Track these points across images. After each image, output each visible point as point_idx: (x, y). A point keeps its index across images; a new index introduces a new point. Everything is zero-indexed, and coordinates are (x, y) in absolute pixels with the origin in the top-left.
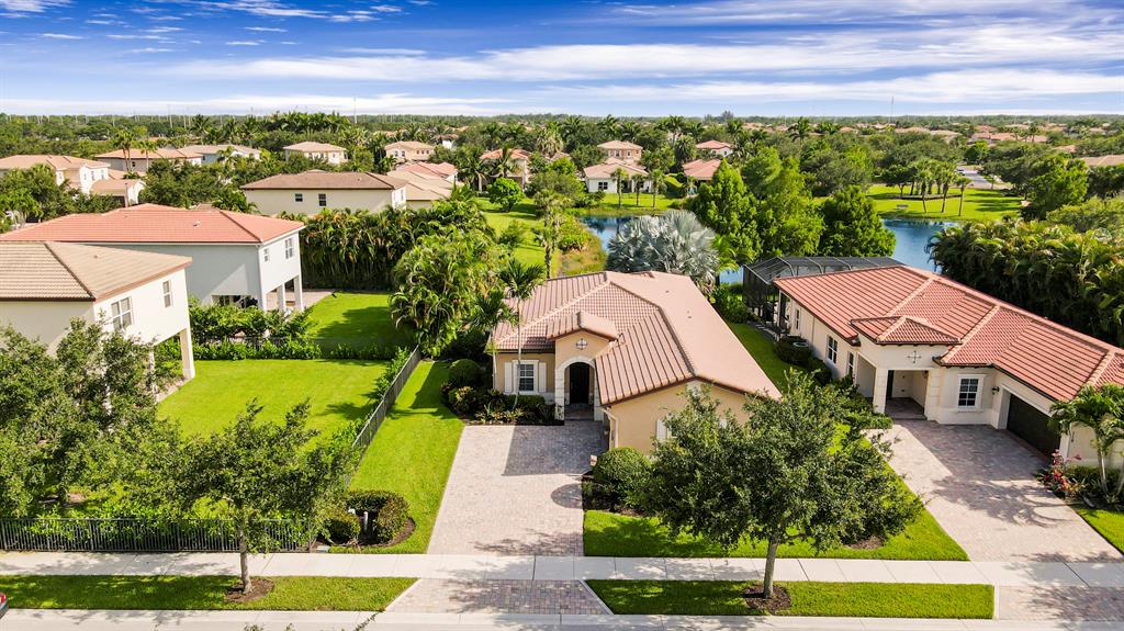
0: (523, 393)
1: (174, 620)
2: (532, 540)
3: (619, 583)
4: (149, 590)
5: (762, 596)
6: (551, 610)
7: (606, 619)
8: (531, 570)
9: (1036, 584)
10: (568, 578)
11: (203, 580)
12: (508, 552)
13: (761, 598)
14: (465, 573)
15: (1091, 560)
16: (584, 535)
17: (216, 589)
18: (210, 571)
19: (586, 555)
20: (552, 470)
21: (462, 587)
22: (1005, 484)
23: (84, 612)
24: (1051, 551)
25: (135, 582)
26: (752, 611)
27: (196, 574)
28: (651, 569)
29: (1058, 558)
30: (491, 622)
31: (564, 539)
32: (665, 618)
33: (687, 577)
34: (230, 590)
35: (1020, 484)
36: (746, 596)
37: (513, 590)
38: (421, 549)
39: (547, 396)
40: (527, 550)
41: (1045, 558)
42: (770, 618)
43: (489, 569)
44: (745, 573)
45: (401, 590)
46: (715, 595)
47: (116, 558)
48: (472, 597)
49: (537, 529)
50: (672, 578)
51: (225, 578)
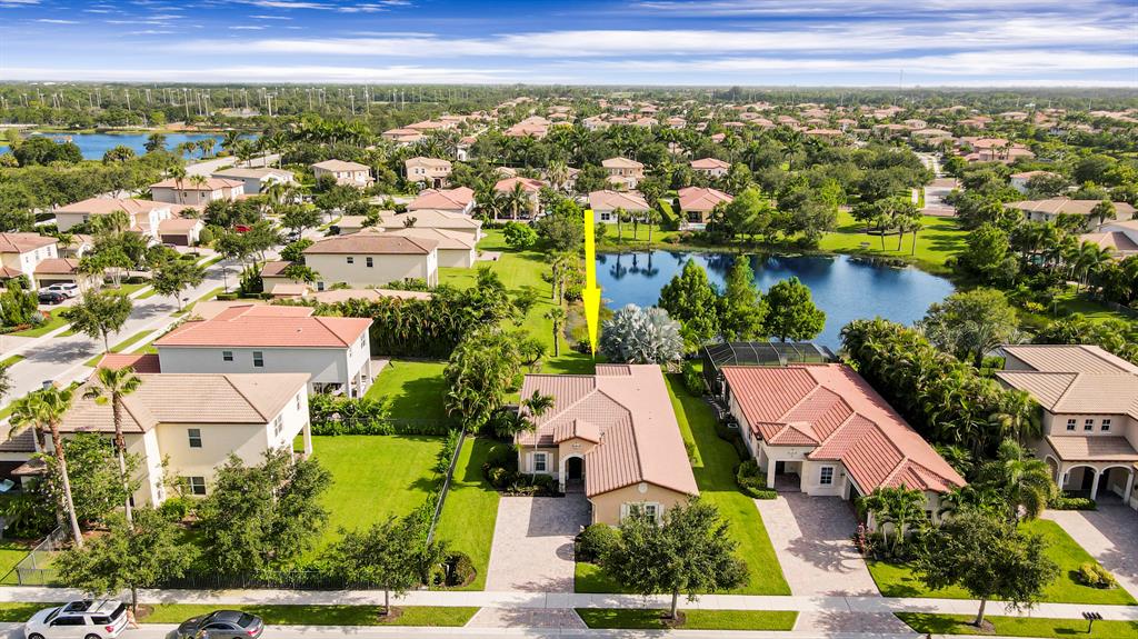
0: (538, 472)
1: (353, 631)
2: (544, 582)
3: (593, 610)
4: (334, 613)
5: (670, 618)
6: (555, 626)
7: (585, 631)
8: (544, 602)
9: (822, 610)
10: (565, 607)
11: (362, 607)
12: (531, 590)
13: (669, 619)
14: (507, 604)
15: (860, 595)
16: (575, 579)
17: (372, 613)
18: (364, 602)
19: (576, 592)
20: (557, 533)
21: (506, 613)
22: (831, 543)
23: (303, 627)
24: (840, 590)
25: (324, 609)
26: (664, 627)
27: (357, 604)
28: (611, 601)
29: (843, 594)
30: (523, 633)
31: (564, 582)
32: (616, 631)
33: (631, 607)
34: (379, 614)
35: (840, 543)
36: (662, 618)
37: (535, 614)
38: (481, 589)
39: (553, 474)
40: (543, 589)
41: (835, 594)
42: (673, 631)
43: (521, 601)
44: (664, 604)
45: (473, 614)
46: (646, 617)
47: (309, 594)
48: (512, 618)
49: (548, 575)
50: (623, 607)
51: (375, 607)
